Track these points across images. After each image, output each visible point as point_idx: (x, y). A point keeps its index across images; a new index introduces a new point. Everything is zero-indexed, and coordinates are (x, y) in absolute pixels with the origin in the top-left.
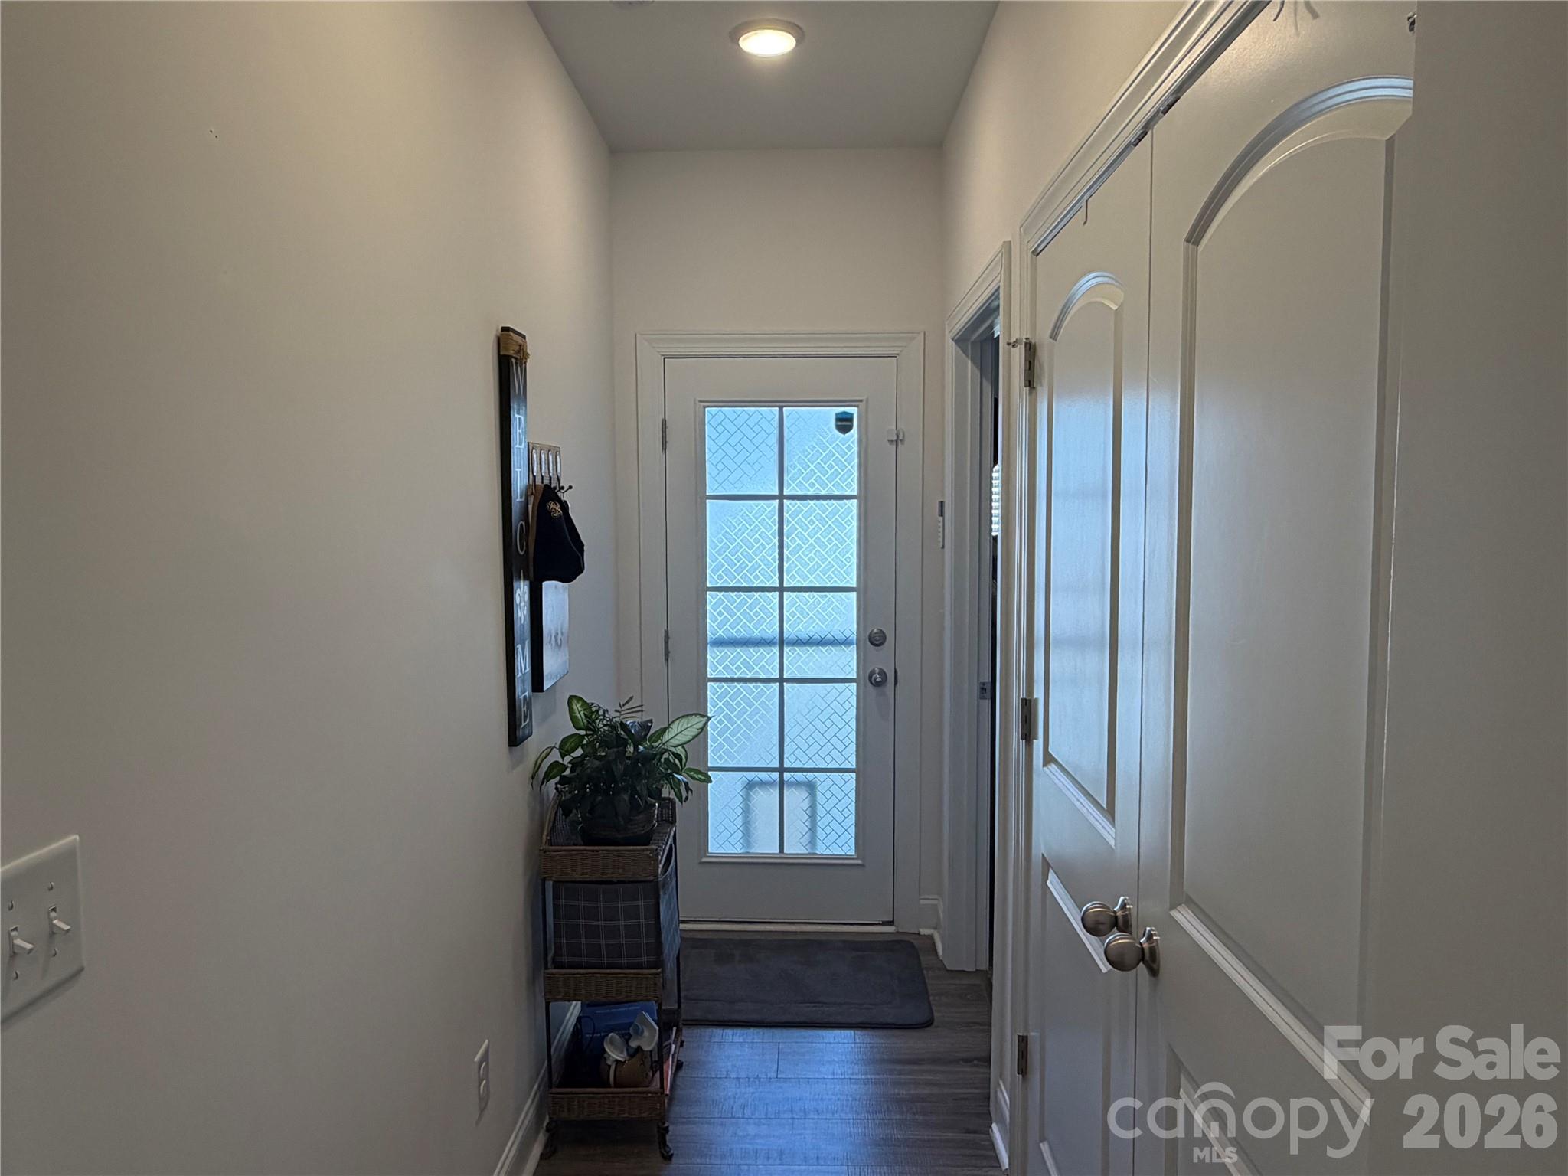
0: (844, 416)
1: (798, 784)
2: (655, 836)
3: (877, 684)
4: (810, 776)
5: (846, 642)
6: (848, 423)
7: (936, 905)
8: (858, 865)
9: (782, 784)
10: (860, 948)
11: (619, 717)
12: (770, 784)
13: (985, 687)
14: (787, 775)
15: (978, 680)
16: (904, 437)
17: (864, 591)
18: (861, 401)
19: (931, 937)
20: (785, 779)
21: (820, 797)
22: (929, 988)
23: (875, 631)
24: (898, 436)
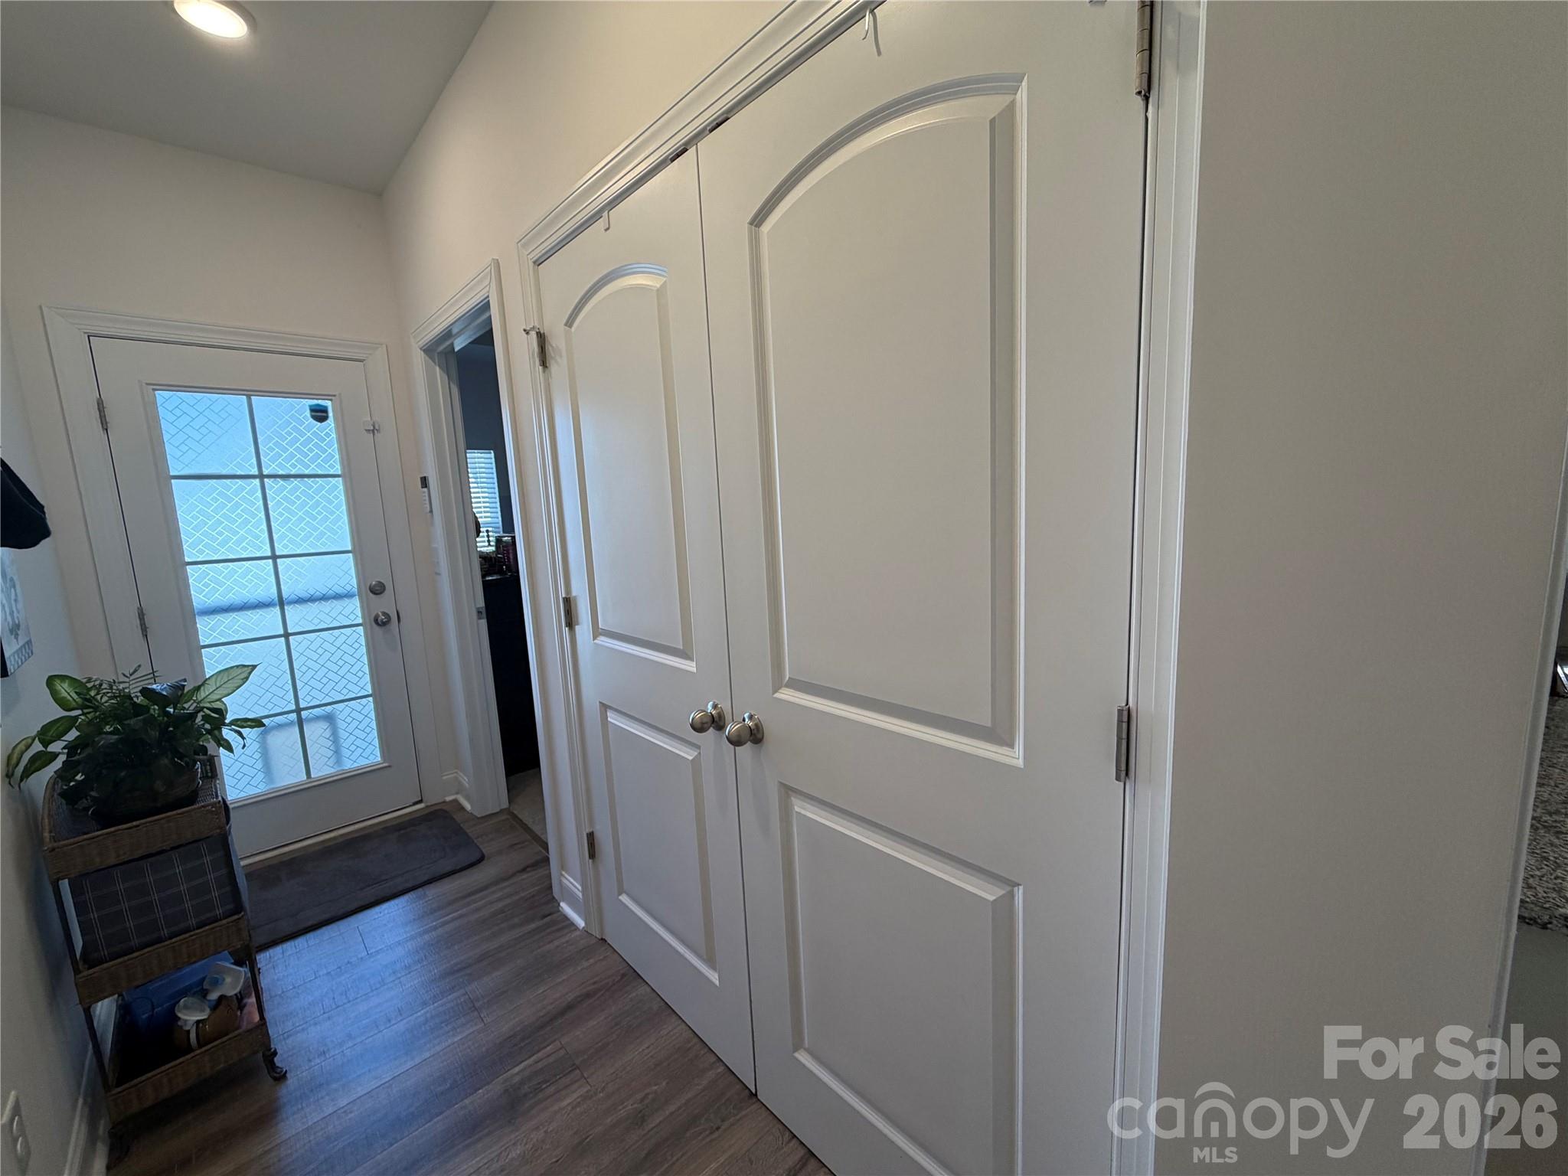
0: (318, 408)
1: (317, 718)
2: (201, 793)
3: (383, 624)
4: (329, 709)
5: (349, 595)
6: (324, 414)
7: (456, 778)
8: (386, 767)
9: (300, 723)
10: (403, 829)
11: (129, 687)
12: (291, 723)
13: (481, 610)
14: (304, 714)
15: (475, 605)
16: (379, 426)
17: (359, 551)
18: (334, 396)
19: (456, 801)
20: (303, 717)
21: (341, 725)
22: (470, 834)
23: (374, 583)
24: (374, 427)
